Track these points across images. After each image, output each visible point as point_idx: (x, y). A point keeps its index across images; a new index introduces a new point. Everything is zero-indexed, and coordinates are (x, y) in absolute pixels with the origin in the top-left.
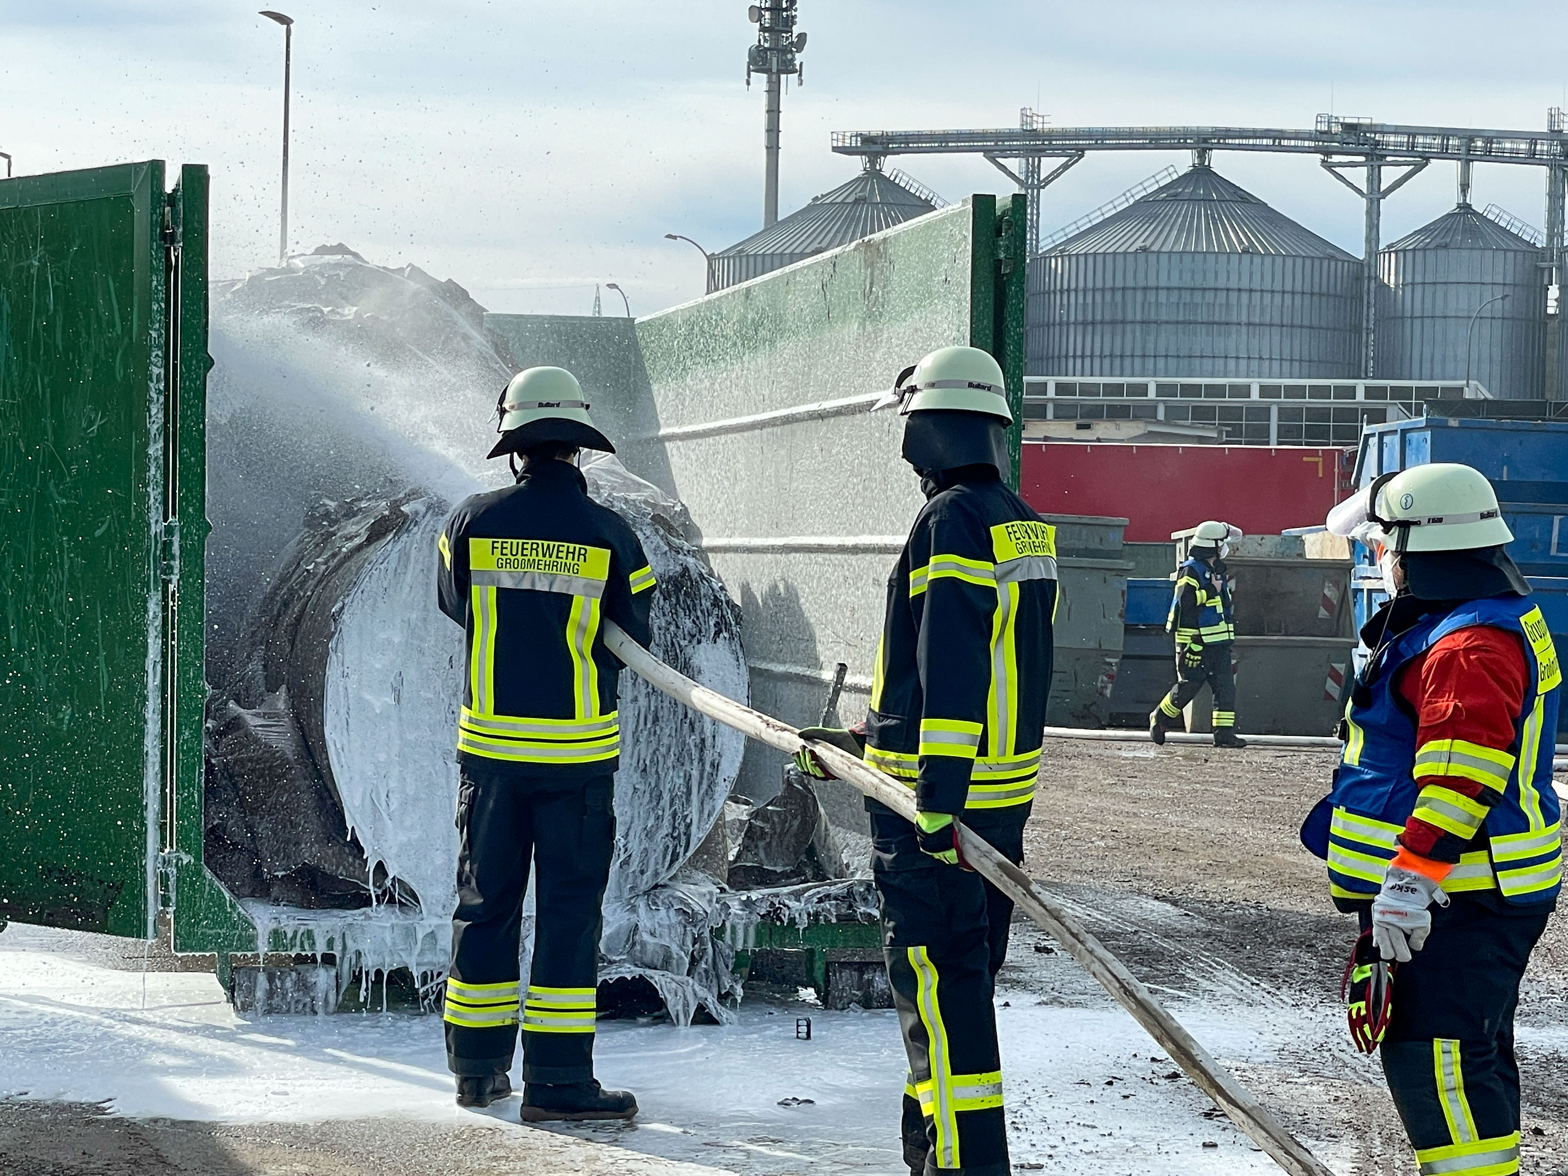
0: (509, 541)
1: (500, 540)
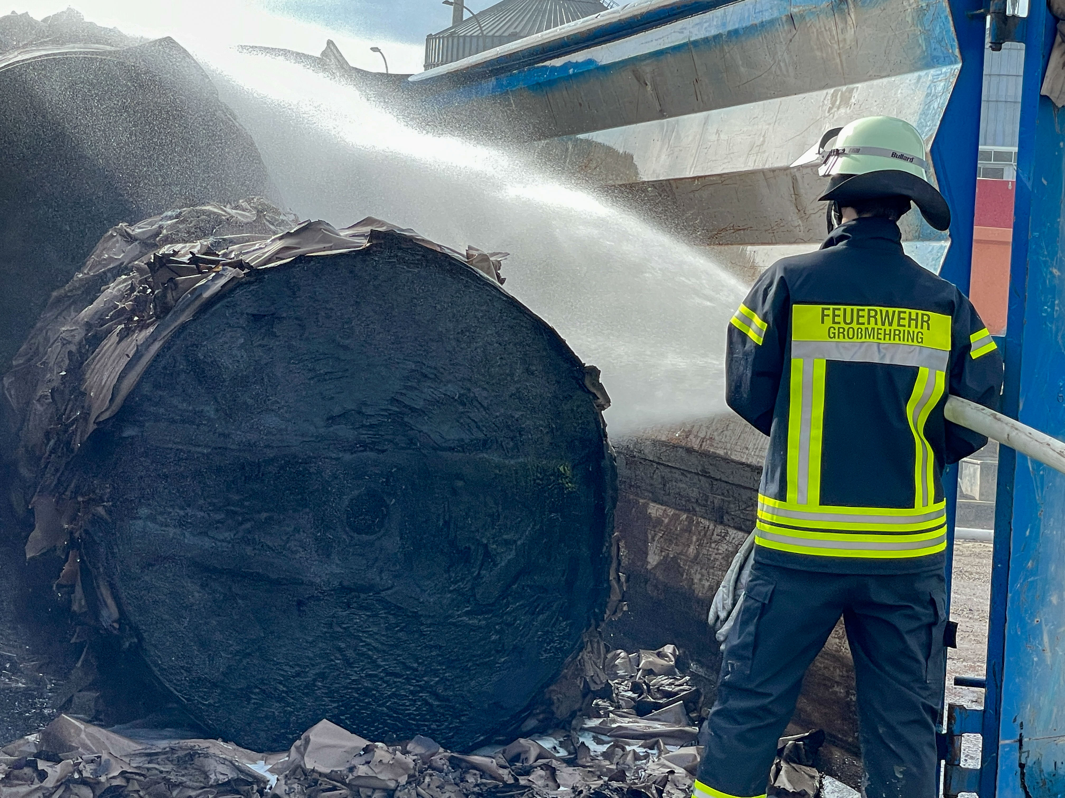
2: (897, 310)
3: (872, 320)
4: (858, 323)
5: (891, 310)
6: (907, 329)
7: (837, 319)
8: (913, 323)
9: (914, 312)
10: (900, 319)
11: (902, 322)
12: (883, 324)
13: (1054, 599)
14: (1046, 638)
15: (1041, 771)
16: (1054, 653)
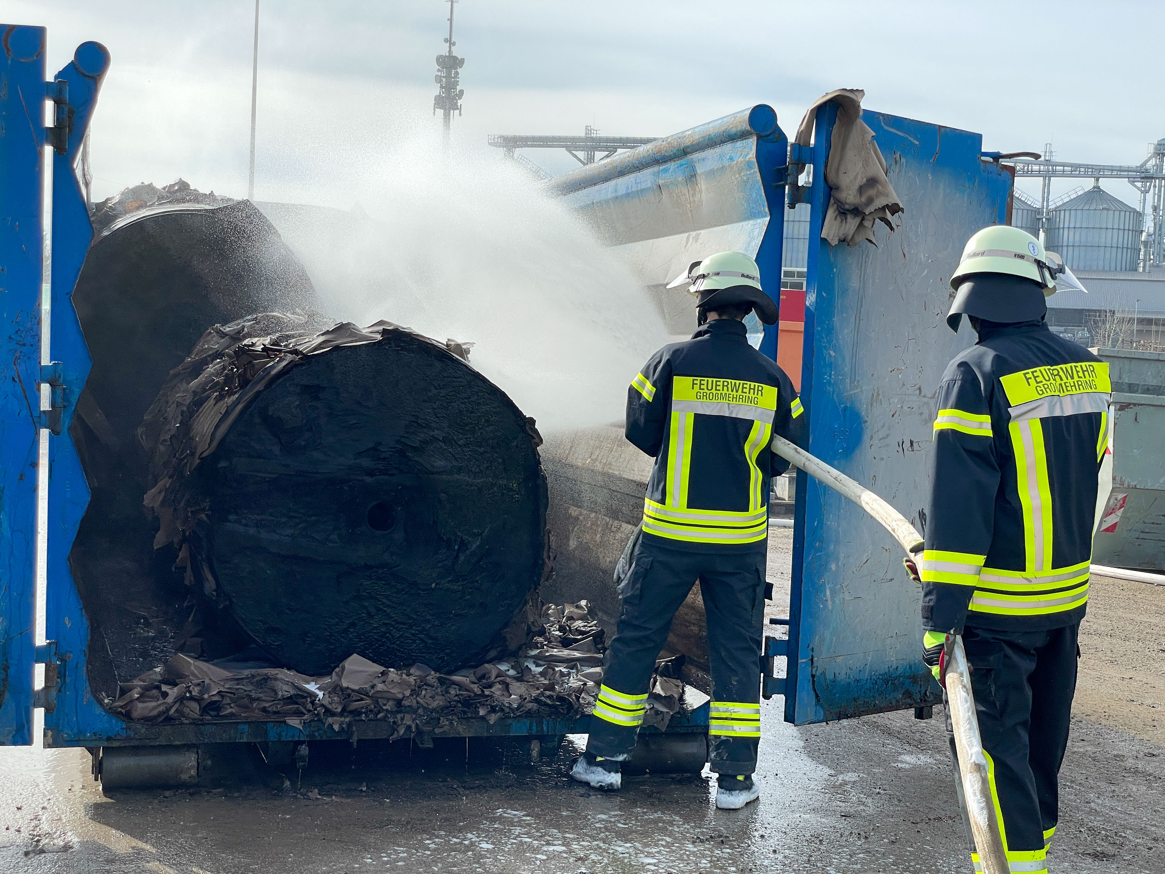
0: (706, 379)
1: (699, 379)
2: (742, 382)
3: (725, 388)
4: (716, 390)
5: (738, 382)
6: (747, 395)
7: (702, 387)
8: (752, 391)
9: (753, 384)
10: (743, 388)
11: (745, 390)
12: (732, 391)
13: (833, 567)
14: (828, 592)
15: (826, 679)
16: (833, 602)
